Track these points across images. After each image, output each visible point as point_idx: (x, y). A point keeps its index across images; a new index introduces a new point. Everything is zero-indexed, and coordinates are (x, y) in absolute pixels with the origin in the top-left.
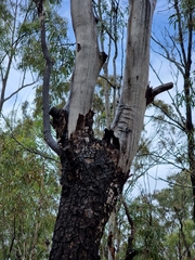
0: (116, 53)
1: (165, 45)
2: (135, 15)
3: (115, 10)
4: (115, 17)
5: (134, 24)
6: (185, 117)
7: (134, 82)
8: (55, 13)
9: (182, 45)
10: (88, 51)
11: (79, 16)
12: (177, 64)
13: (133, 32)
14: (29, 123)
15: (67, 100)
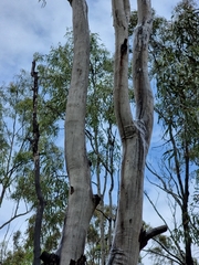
0: (112, 185)
1: (161, 176)
2: (129, 158)
3: (111, 143)
4: (112, 150)
5: (127, 167)
6: (184, 251)
7: (127, 225)
8: (52, 144)
9: (179, 176)
10: (81, 193)
11: (73, 159)
12: (174, 195)
13: (126, 175)
14: (20, 256)
15: (61, 231)
